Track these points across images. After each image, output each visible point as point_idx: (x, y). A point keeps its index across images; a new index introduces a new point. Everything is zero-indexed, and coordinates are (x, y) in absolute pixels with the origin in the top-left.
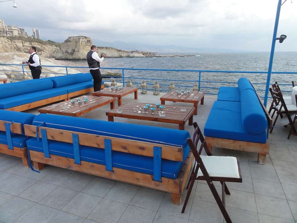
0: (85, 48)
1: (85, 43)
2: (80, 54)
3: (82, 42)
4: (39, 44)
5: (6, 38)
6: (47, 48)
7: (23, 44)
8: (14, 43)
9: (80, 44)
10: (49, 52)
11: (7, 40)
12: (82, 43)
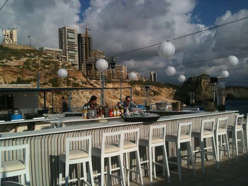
0: (208, 89)
1: (208, 83)
2: (201, 96)
3: (204, 82)
4: (156, 88)
5: (127, 83)
6: (163, 91)
7: (141, 88)
8: (134, 87)
9: (202, 85)
10: (166, 95)
11: (128, 85)
12: (204, 84)
